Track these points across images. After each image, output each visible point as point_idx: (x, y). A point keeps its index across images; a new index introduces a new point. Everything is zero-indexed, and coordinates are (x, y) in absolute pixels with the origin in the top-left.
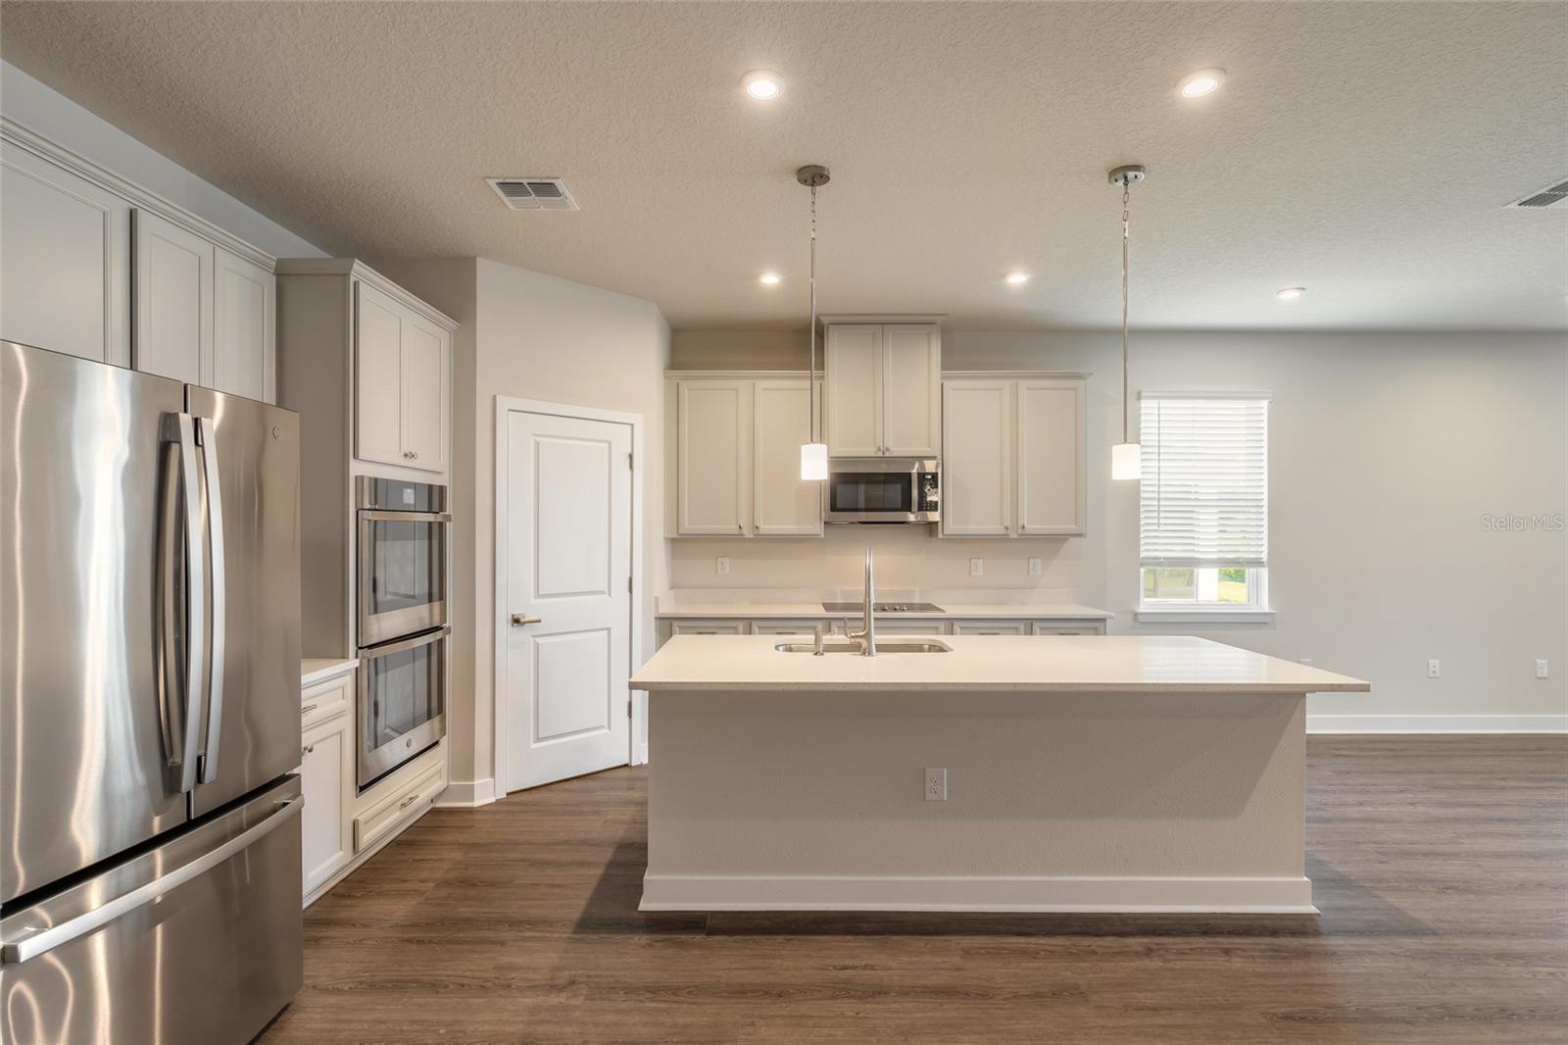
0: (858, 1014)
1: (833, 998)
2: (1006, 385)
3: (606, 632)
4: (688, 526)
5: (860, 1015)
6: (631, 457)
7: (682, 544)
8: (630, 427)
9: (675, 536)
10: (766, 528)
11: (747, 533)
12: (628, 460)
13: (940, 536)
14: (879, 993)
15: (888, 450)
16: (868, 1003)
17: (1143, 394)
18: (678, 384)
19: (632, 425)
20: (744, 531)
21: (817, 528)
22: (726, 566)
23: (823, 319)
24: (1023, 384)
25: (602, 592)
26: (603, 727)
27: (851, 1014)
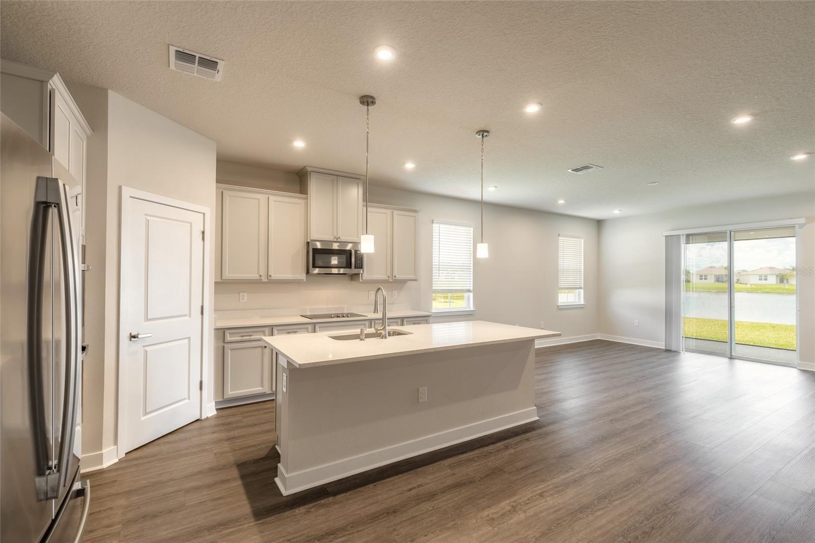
0: (434, 507)
1: (418, 504)
2: (389, 212)
3: (187, 340)
4: (228, 275)
5: (435, 507)
6: (203, 233)
7: (223, 285)
8: (202, 215)
9: (220, 280)
10: (275, 276)
11: (264, 279)
12: (201, 235)
13: (361, 280)
14: (434, 495)
15: (339, 238)
16: (433, 501)
17: (435, 221)
18: (222, 192)
19: (204, 214)
20: (263, 278)
21: (303, 276)
22: (245, 297)
23: (308, 168)
24: (395, 212)
25: (185, 315)
26: (185, 399)
27: (431, 508)
